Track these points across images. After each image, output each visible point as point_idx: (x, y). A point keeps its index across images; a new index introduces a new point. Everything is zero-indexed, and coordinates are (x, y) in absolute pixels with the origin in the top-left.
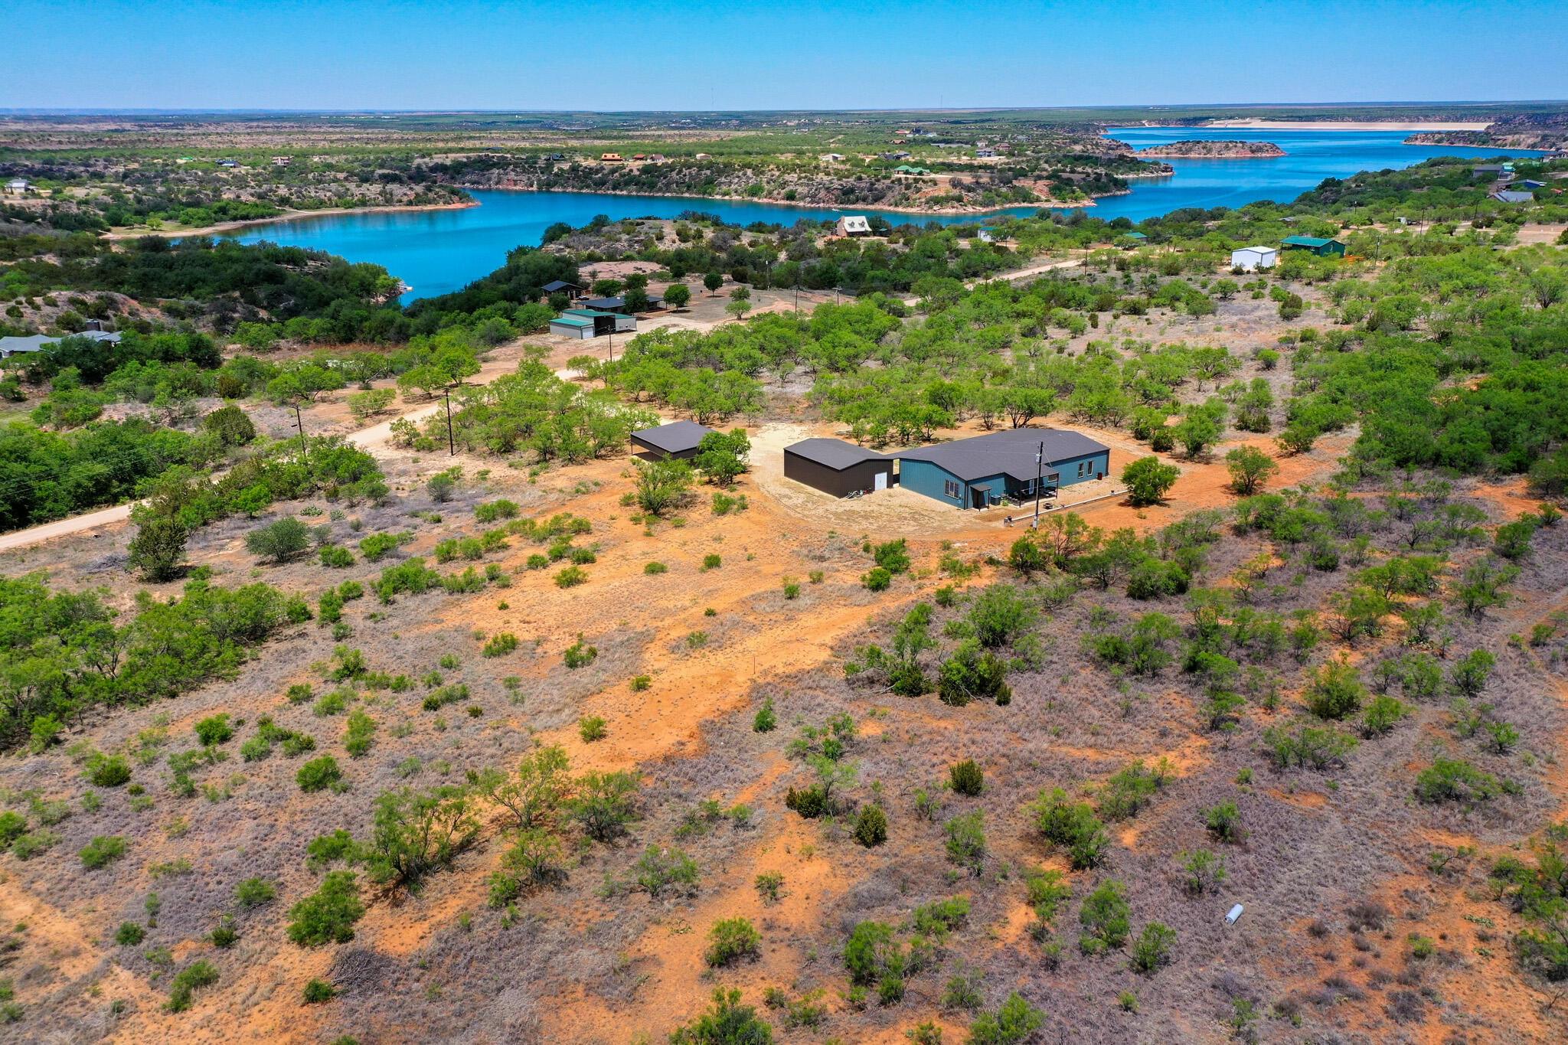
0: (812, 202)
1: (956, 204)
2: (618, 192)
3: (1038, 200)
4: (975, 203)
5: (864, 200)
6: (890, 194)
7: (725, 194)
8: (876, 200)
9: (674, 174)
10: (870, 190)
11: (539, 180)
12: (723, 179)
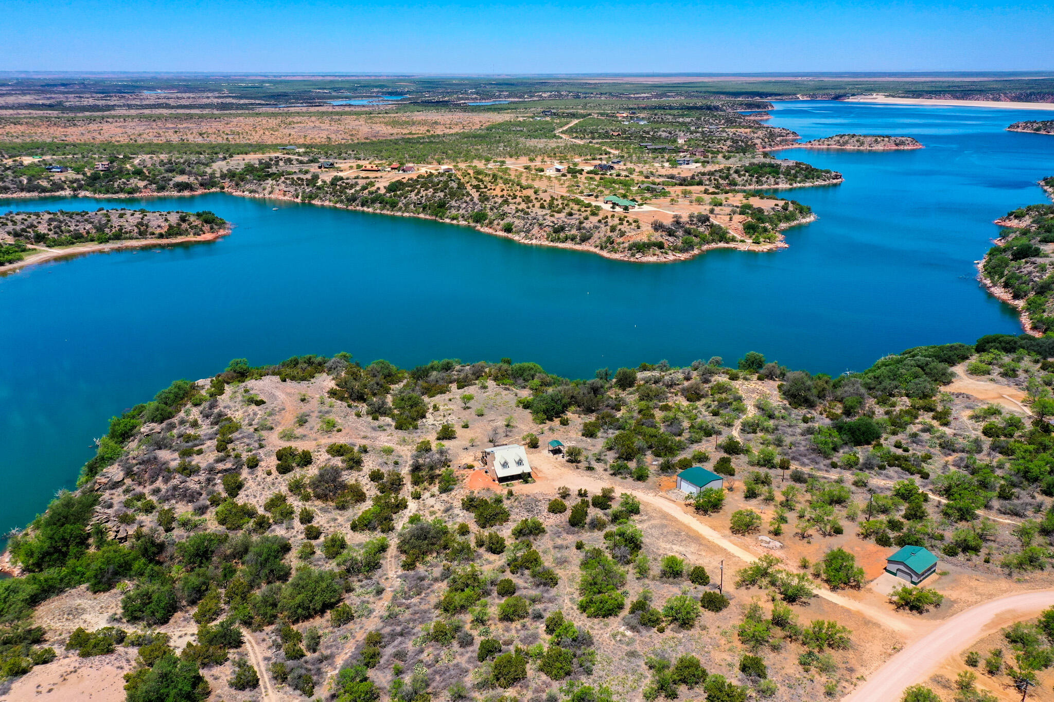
0: (526, 237)
1: (658, 252)
2: (365, 209)
3: (733, 240)
4: (675, 249)
5: (573, 239)
6: (596, 235)
7: (453, 219)
8: (584, 239)
9: (413, 194)
10: (579, 229)
11: (304, 192)
12: (453, 203)
